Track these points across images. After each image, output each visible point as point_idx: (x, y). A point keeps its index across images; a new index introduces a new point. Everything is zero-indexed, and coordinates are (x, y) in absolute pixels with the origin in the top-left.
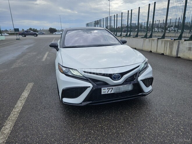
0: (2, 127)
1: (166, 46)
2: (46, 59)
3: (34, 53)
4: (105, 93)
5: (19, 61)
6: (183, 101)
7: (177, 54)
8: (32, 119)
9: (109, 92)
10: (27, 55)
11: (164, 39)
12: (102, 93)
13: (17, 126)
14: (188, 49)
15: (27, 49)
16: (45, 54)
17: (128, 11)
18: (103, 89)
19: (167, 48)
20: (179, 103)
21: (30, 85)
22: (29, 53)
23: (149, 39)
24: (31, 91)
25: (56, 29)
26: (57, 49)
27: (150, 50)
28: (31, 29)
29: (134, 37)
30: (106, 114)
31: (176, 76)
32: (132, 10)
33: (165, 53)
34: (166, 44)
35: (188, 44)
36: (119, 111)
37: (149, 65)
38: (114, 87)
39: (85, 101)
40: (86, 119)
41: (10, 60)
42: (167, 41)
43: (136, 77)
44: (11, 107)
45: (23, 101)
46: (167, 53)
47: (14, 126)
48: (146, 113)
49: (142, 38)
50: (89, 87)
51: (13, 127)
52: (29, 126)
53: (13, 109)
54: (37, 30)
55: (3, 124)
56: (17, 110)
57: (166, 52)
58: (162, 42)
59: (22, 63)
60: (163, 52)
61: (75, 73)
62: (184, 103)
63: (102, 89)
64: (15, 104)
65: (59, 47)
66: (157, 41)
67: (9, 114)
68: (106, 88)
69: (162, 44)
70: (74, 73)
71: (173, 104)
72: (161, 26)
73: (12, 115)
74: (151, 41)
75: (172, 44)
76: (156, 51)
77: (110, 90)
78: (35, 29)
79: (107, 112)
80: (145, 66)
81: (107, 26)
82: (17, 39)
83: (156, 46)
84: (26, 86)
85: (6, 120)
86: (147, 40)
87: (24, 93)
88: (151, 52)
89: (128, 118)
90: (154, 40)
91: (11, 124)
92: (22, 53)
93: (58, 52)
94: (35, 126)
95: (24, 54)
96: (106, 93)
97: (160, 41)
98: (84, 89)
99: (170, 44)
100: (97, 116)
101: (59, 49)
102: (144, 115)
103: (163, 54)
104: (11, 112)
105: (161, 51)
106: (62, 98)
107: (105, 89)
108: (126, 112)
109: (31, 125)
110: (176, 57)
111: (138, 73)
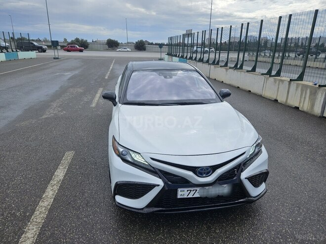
0: (22, 234)
1: (304, 94)
2: (97, 104)
3: (80, 90)
4: (182, 197)
5: (55, 105)
6: (319, 215)
7: (323, 112)
8: (67, 224)
9: (190, 196)
10: (68, 94)
11: (302, 80)
12: (179, 197)
13: (43, 235)
15: (69, 79)
16: (96, 92)
17: (242, 24)
18: (181, 191)
19: (305, 98)
20: (310, 219)
21: (69, 156)
22: (71, 90)
23: (275, 79)
24: (69, 167)
25: (119, 42)
26: (114, 102)
27: (274, 97)
28: (77, 40)
29: (250, 71)
30: (182, 228)
31: (314, 160)
32: (248, 23)
33: (301, 106)
34: (304, 92)
36: (206, 224)
37: (263, 148)
38: (198, 189)
39: (149, 205)
40: (150, 236)
41: (41, 102)
42: (306, 86)
43: (237, 172)
44: (37, 197)
45: (55, 187)
46: (305, 106)
47: (40, 234)
48: (249, 233)
49: (262, 74)
50: (158, 185)
51: (37, 237)
52: (60, 238)
53: (40, 202)
54: (88, 41)
55: (23, 228)
56: (46, 204)
57: (303, 105)
58: (297, 87)
59: (60, 109)
60: (298, 104)
61: (138, 158)
62: (319, 221)
63: (179, 190)
64: (44, 192)
65: (117, 100)
66: (288, 83)
67: (33, 211)
68: (186, 190)
69: (296, 90)
70: (135, 159)
71: (299, 221)
72: (302, 43)
73: (37, 213)
74: (278, 82)
75: (315, 93)
76: (285, 101)
77: (192, 193)
78: (85, 39)
79: (185, 225)
80: (257, 150)
81: (203, 40)
82: (54, 58)
83: (287, 93)
84: (63, 157)
85: (29, 221)
86: (272, 79)
87: (58, 170)
88: (276, 101)
89: (219, 241)
90: (282, 81)
91: (35, 230)
92: (61, 87)
93: (114, 108)
94: (71, 239)
95: (63, 91)
96: (185, 196)
97: (294, 84)
98: (150, 187)
99: (311, 92)
100: (169, 230)
101: (116, 103)
102: (247, 239)
103: (297, 108)
104: (37, 206)
105: (294, 102)
106: (115, 194)
107: (184, 191)
108: (216, 229)
109: (65, 235)
110: (320, 117)
111: (242, 165)
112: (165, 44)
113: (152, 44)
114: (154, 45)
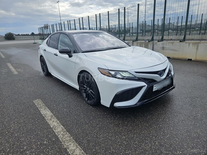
12: (154, 90)
14: (162, 48)
16: (8, 66)
35: (161, 45)
45: (53, 120)
50: (144, 86)
53: (54, 130)
56: (60, 129)
63: (154, 86)
87: (42, 111)
98: (140, 88)
106: (115, 102)
112: (30, 34)
113: (19, 35)
114: (20, 35)
